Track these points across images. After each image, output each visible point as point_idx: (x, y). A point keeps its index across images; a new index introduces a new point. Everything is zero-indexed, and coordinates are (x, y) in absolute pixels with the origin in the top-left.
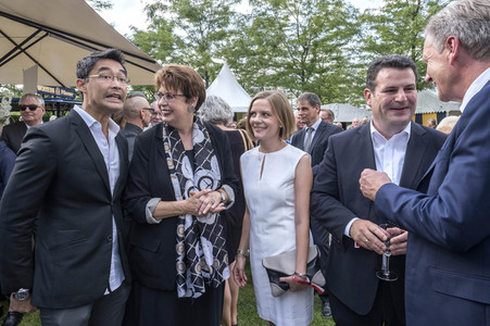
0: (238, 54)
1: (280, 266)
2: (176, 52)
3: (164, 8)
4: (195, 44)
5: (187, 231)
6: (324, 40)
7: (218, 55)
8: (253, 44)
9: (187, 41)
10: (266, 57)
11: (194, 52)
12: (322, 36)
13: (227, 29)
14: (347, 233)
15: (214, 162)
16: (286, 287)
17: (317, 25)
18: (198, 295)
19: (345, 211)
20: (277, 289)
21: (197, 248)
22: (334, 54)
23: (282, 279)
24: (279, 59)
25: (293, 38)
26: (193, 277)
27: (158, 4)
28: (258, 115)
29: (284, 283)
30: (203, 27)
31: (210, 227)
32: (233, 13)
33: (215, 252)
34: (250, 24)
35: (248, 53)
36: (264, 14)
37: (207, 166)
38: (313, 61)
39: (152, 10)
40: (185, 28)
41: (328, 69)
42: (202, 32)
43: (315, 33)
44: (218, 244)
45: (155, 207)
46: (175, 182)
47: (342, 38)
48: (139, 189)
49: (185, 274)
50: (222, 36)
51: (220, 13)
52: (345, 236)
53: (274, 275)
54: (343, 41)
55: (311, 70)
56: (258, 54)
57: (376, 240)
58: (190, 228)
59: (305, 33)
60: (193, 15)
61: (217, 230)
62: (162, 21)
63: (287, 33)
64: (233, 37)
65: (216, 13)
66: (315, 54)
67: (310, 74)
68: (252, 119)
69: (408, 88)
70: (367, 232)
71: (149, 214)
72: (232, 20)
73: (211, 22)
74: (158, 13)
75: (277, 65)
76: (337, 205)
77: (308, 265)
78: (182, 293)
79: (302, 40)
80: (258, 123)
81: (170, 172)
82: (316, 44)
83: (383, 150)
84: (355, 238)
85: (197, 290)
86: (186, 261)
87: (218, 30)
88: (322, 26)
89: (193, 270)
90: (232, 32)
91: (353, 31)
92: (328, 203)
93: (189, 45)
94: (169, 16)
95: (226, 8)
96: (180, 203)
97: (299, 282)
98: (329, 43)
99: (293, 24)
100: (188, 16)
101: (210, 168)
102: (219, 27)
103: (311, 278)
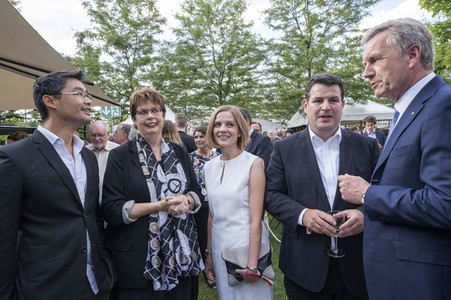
0: (163, 78)
1: (236, 259)
2: (104, 76)
3: (92, 36)
4: (123, 69)
5: (161, 229)
6: (236, 65)
7: (144, 78)
8: (176, 69)
9: (115, 66)
10: (188, 80)
11: (120, 76)
12: (235, 61)
13: (152, 56)
14: (300, 222)
15: (179, 167)
16: (240, 278)
17: (231, 51)
18: (173, 286)
19: (295, 204)
20: (233, 279)
21: (171, 243)
22: (246, 77)
23: (238, 270)
24: (199, 81)
25: (211, 63)
26: (167, 270)
27: (87, 32)
28: (223, 125)
29: (238, 274)
30: (129, 53)
31: (183, 222)
32: (156, 42)
33: (191, 244)
34: (173, 51)
35: (171, 77)
36: (186, 43)
37: (174, 171)
38: (228, 82)
39: (81, 37)
40: (111, 54)
41: (240, 89)
42: (128, 58)
43: (230, 58)
44: (192, 237)
45: (131, 208)
46: (151, 185)
47: (251, 63)
48: (114, 194)
49: (160, 268)
50: (147, 61)
51: (144, 42)
52: (299, 226)
53: (231, 267)
54: (253, 66)
55: (227, 90)
56: (180, 76)
57: (328, 225)
58: (164, 225)
59: (220, 59)
60: (120, 43)
61: (190, 225)
62: (89, 48)
63: (206, 59)
64: (157, 63)
65: (141, 41)
66: (229, 76)
67: (226, 95)
68: (216, 130)
69: (333, 100)
70: (319, 220)
71: (126, 215)
72: (156, 47)
73: (136, 49)
74: (86, 40)
75: (198, 86)
76: (288, 199)
77: (259, 261)
78: (157, 286)
79: (218, 64)
80: (223, 132)
81: (145, 177)
82: (230, 68)
83: (321, 151)
84: (309, 225)
85: (172, 282)
86: (161, 255)
87: (143, 56)
88: (234, 53)
89: (167, 264)
90: (156, 59)
91: (261, 57)
92: (279, 198)
93: (117, 70)
94: (96, 43)
95: (150, 37)
96: (154, 204)
97: (251, 275)
98: (240, 67)
99: (210, 52)
100: (115, 44)
101: (177, 172)
102: (145, 53)
103: (262, 272)
